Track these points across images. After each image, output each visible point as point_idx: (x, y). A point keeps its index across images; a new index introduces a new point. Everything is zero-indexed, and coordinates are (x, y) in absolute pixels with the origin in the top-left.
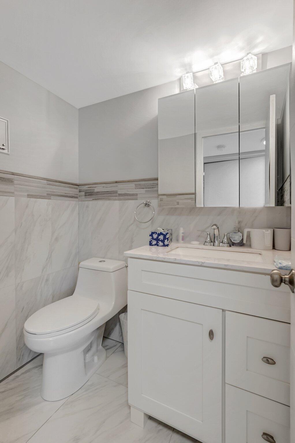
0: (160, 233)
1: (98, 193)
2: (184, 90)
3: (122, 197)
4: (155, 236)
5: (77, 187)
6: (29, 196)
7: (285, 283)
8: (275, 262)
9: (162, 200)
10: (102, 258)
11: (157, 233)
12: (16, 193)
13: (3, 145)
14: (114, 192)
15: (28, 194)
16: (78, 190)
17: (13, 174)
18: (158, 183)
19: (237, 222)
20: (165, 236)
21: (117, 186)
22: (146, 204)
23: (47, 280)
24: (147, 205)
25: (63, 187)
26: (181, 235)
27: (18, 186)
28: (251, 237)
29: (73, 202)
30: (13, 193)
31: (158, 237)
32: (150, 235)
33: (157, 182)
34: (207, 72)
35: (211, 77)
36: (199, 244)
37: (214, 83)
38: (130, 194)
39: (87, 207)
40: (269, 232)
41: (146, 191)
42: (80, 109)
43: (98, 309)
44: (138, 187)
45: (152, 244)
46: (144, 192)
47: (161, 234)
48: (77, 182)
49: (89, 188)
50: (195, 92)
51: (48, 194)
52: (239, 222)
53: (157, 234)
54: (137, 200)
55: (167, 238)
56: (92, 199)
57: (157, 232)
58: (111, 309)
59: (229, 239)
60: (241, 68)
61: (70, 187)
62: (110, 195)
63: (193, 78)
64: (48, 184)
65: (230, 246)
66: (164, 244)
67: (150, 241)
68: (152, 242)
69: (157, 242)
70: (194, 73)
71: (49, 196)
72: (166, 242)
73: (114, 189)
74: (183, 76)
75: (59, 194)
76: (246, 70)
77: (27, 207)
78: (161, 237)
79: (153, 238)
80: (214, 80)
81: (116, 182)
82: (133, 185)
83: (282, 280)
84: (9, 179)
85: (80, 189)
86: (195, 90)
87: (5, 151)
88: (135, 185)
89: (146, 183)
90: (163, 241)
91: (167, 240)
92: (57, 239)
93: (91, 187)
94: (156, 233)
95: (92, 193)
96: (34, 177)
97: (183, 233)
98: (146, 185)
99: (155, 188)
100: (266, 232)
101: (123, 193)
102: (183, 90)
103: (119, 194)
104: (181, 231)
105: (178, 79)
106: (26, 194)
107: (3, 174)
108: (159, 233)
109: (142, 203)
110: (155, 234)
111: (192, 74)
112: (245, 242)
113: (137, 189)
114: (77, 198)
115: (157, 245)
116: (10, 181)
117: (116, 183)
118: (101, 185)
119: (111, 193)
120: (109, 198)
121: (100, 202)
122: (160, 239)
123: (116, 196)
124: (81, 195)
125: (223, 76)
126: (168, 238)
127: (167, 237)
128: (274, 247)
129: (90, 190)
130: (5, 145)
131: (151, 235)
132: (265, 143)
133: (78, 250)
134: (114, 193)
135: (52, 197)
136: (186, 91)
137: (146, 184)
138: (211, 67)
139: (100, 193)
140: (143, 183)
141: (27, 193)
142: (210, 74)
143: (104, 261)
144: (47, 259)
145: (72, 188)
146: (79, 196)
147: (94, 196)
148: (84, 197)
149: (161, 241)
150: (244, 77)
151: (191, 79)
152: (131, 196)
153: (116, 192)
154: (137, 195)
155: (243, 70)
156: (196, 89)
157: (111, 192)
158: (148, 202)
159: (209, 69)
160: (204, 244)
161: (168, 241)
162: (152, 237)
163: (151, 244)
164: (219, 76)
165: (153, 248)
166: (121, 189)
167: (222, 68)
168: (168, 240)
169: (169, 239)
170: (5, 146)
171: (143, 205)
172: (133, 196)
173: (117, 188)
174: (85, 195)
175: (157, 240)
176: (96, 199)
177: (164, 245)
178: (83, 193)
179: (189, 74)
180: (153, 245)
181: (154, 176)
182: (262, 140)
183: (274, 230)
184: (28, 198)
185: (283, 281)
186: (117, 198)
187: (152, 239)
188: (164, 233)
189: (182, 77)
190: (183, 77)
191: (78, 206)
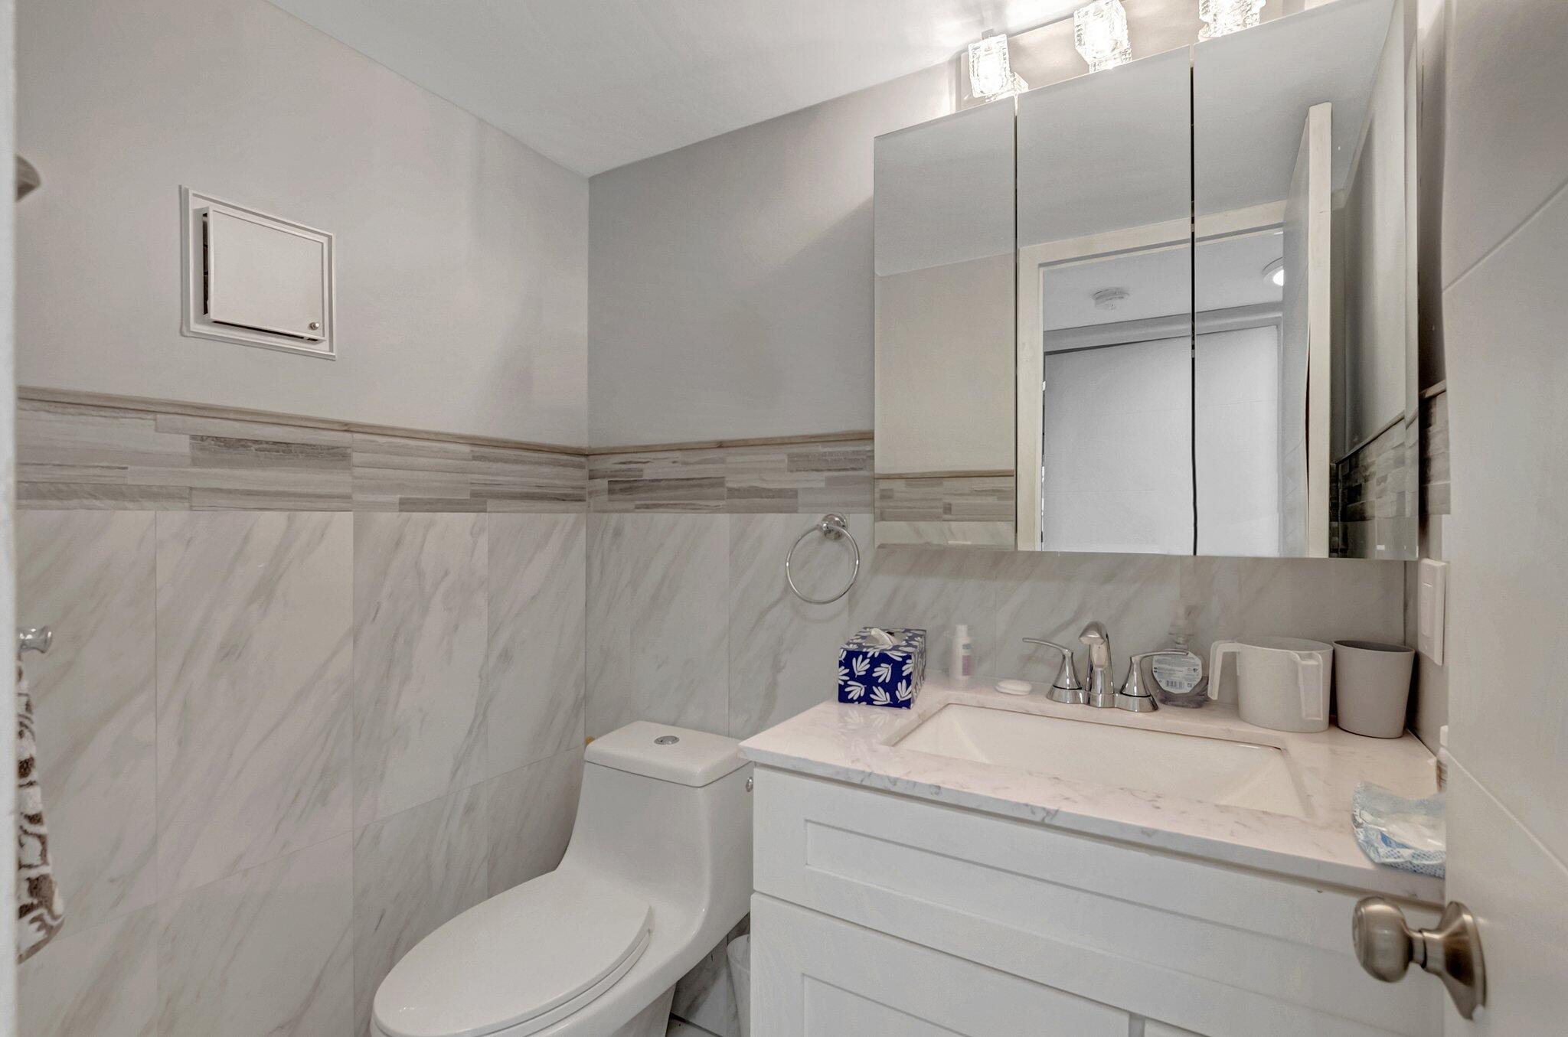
0: (880, 654)
1: (656, 483)
2: (972, 100)
3: (737, 502)
4: (861, 667)
5: (583, 459)
6: (406, 505)
7: (1424, 965)
8: (1359, 825)
9: (890, 497)
10: (665, 723)
11: (869, 655)
12: (358, 497)
13: (312, 327)
14: (711, 481)
15: (400, 499)
16: (585, 473)
17: (348, 428)
18: (873, 451)
19: (1181, 611)
20: (897, 667)
21: (723, 461)
22: (829, 531)
23: (469, 809)
24: (833, 533)
25: (531, 463)
26: (960, 652)
27: (367, 470)
28: (1238, 674)
29: (566, 518)
30: (347, 497)
31: (870, 671)
32: (840, 661)
33: (868, 448)
34: (1062, 28)
35: (1080, 49)
36: (1031, 692)
37: (1092, 71)
38: (769, 490)
39: (618, 533)
40: (1317, 663)
41: (828, 480)
42: (593, 180)
43: (648, 930)
44: (798, 464)
45: (850, 697)
46: (822, 485)
47: (883, 658)
48: (582, 441)
49: (624, 463)
50: (1016, 108)
51: (474, 494)
52: (1190, 611)
53: (868, 661)
54: (796, 512)
55: (904, 674)
56: (631, 505)
57: (867, 653)
58: (694, 931)
59: (1150, 677)
60: (1201, 8)
61: (557, 464)
62: (696, 490)
63: (1007, 56)
64: (475, 458)
65: (1155, 708)
66: (893, 697)
67: (840, 685)
68: (847, 690)
69: (869, 691)
70: (1010, 35)
71: (478, 500)
72: (902, 692)
73: (710, 471)
74: (970, 48)
75: (518, 489)
76: (1219, 17)
77: (398, 544)
78: (884, 672)
79: (851, 675)
80: (1089, 60)
81: (721, 445)
82: (780, 457)
83: (1410, 951)
84: (333, 448)
85: (591, 468)
86: (1016, 98)
87: (322, 348)
88: (790, 456)
89: (831, 450)
90: (890, 688)
91: (904, 681)
92: (506, 656)
93: (630, 462)
94: (865, 655)
95: (636, 484)
96: (425, 436)
97: (966, 647)
98: (829, 458)
99: (861, 469)
100: (1304, 662)
101: (744, 485)
102: (968, 101)
103: (730, 490)
104: (962, 637)
105: (950, 62)
106: (396, 498)
107: (311, 431)
108: (876, 655)
109: (815, 529)
110: (861, 657)
111: (1003, 38)
112: (1213, 692)
113: (797, 471)
114: (581, 500)
115: (867, 699)
116: (337, 456)
117: (721, 450)
118: (667, 454)
119: (700, 486)
120: (694, 504)
121: (663, 518)
122: (880, 680)
123: (720, 498)
124: (596, 491)
125: (1126, 44)
126: (911, 673)
127: (907, 669)
128: (1334, 719)
129: (630, 473)
130: (317, 325)
131: (846, 663)
132: (1279, 278)
133: (583, 691)
134: (712, 485)
135: (491, 504)
136: (982, 105)
137: (831, 454)
138: (1078, 8)
139: (662, 483)
140: (821, 449)
141: (398, 496)
142: (1075, 38)
143: (675, 740)
144: (470, 732)
145: (565, 466)
146: (590, 493)
147: (642, 495)
148: (605, 497)
149: (884, 685)
150: (1214, 42)
151: (1003, 61)
152: (773, 497)
153: (718, 482)
154: (795, 493)
155: (1204, 18)
156: (1022, 97)
157: (698, 482)
158: (837, 523)
159: (1072, 16)
160: (1050, 696)
161: (910, 688)
162: (847, 671)
163: (843, 697)
164: (1112, 43)
165: (850, 712)
166: (739, 469)
167: (1124, 14)
168: (908, 684)
169: (914, 679)
170: (319, 331)
171: (817, 534)
172: (783, 500)
173: (724, 465)
174: (611, 492)
175: (869, 680)
176: (647, 507)
177: (895, 703)
178: (602, 484)
179: (992, 41)
180: (852, 701)
181: (859, 425)
182: (1268, 268)
183: (1334, 651)
184: (401, 511)
185: (1419, 955)
186: (722, 503)
187: (847, 678)
188: (896, 656)
189: (966, 50)
190: (970, 52)
191: (585, 529)
